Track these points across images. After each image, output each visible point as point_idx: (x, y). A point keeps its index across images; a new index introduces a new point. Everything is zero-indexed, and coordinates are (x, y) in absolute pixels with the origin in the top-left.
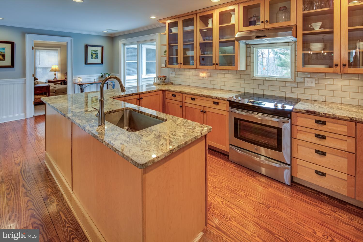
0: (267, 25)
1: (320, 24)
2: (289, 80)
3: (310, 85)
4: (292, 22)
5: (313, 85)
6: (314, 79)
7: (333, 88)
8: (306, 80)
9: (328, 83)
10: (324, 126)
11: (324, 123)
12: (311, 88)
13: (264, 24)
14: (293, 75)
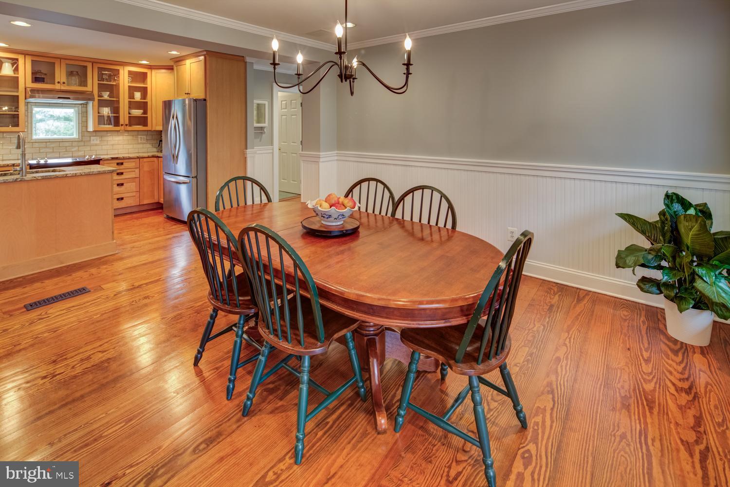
0: (64, 86)
1: (108, 93)
2: (76, 140)
3: (95, 142)
4: (89, 88)
5: (98, 142)
6: (98, 137)
7: (113, 142)
8: (92, 138)
9: (110, 139)
10: (122, 166)
11: (122, 164)
12: (96, 145)
13: (59, 85)
14: (80, 134)
